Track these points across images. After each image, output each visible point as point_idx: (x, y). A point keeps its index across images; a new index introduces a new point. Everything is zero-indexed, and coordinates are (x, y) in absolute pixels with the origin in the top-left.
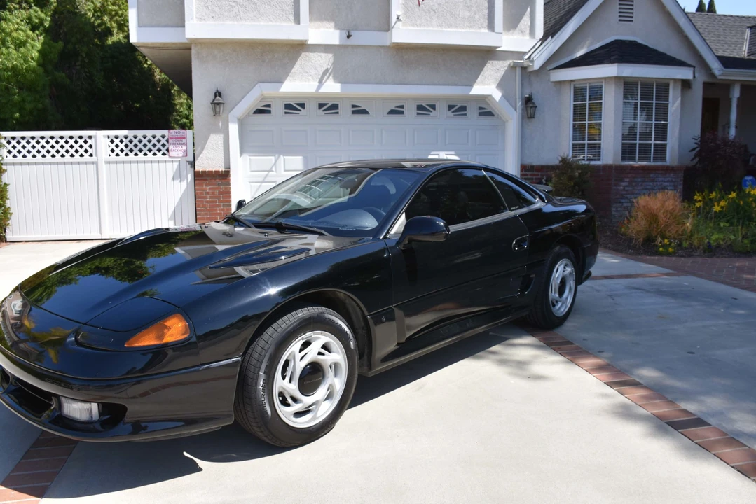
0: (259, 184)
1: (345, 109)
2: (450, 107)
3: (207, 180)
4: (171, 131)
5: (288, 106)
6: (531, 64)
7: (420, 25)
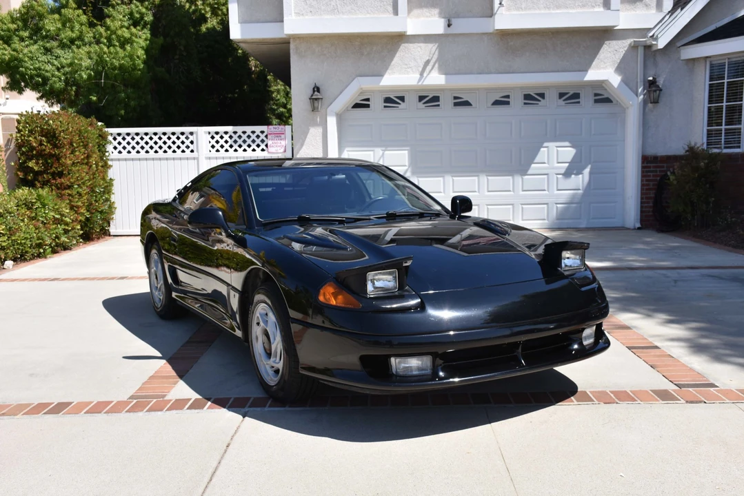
1: (447, 102)
2: (561, 95)
4: (270, 127)
5: (388, 100)
6: (654, 43)
7: (526, 9)
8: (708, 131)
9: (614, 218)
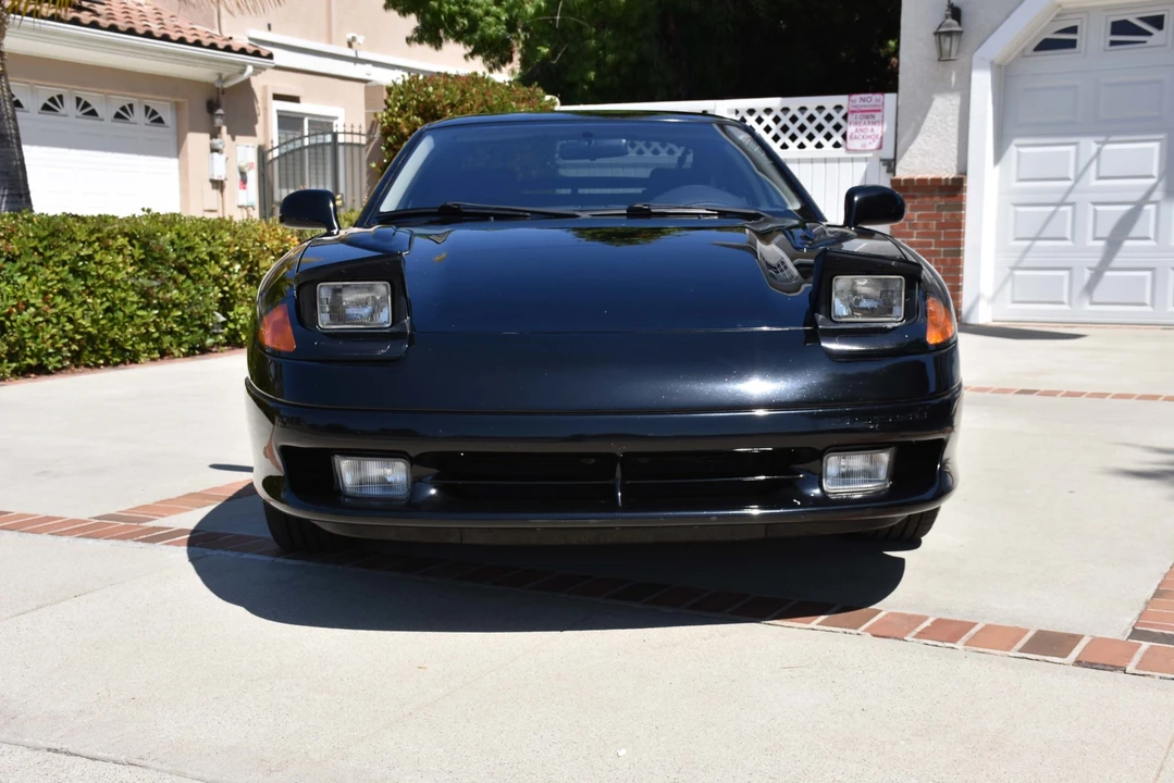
0: (1051, 209)
3: (913, 197)
5: (1120, 27)
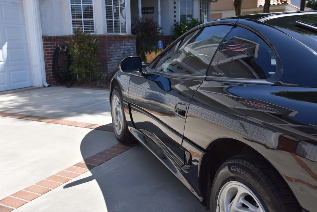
8: (73, 21)
9: (25, 81)
